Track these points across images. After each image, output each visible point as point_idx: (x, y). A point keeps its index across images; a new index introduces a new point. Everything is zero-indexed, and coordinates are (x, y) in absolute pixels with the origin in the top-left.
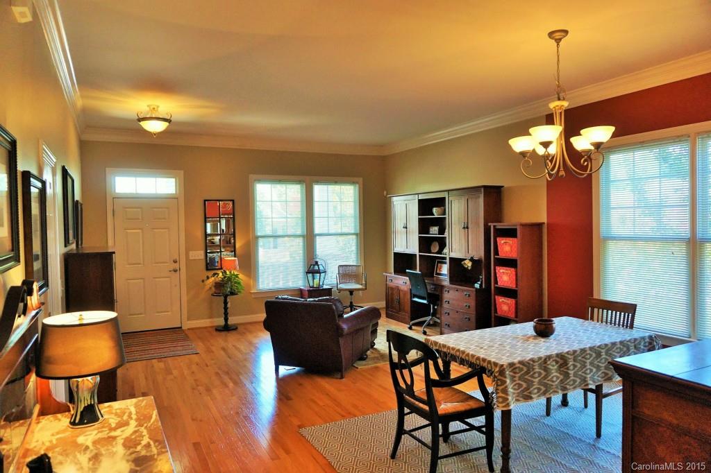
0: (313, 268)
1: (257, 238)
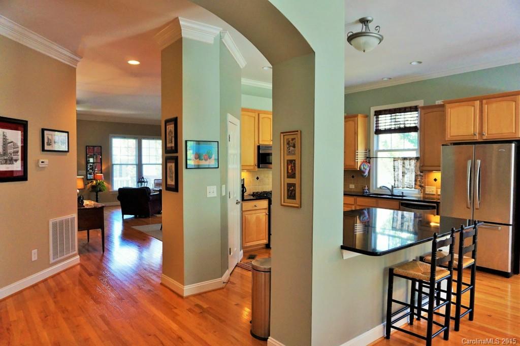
0: (140, 179)
1: (113, 165)
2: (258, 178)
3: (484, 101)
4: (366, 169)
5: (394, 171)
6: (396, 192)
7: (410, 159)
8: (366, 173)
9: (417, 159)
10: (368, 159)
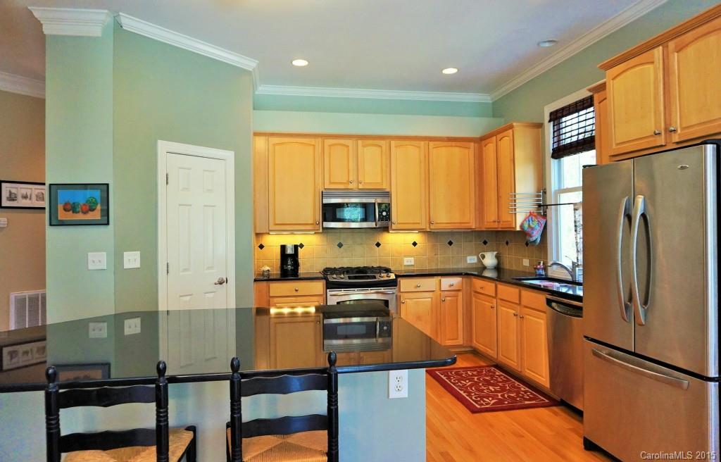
2: (340, 245)
3: (672, 45)
4: (533, 229)
5: (576, 231)
8: (537, 237)
10: (543, 208)
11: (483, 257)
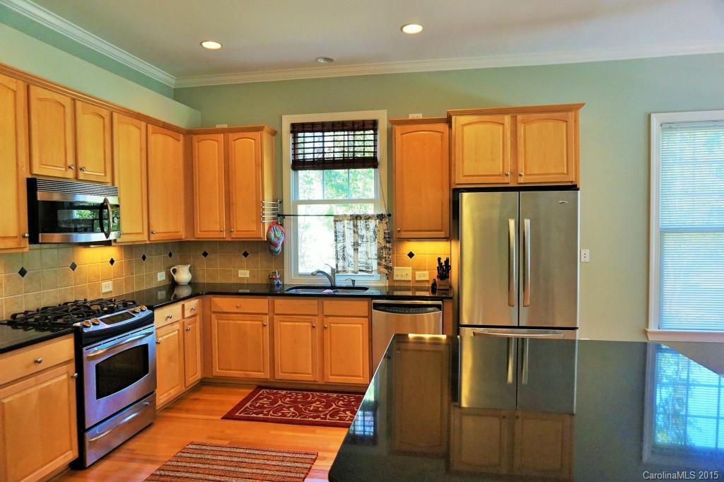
2: (23, 272)
3: (519, 117)
4: (279, 239)
5: (336, 240)
6: (341, 281)
7: (368, 218)
8: (279, 248)
9: (380, 217)
10: (280, 217)
11: (175, 271)
